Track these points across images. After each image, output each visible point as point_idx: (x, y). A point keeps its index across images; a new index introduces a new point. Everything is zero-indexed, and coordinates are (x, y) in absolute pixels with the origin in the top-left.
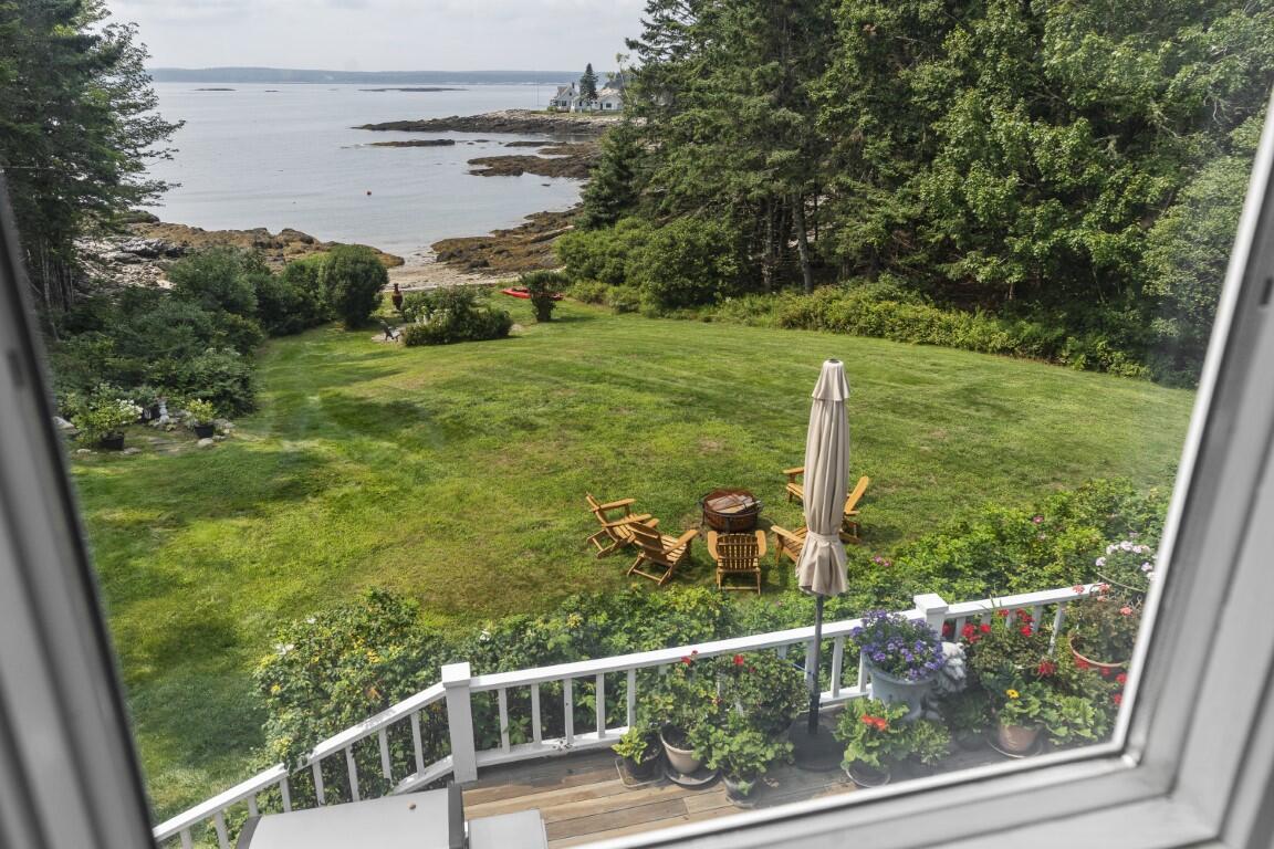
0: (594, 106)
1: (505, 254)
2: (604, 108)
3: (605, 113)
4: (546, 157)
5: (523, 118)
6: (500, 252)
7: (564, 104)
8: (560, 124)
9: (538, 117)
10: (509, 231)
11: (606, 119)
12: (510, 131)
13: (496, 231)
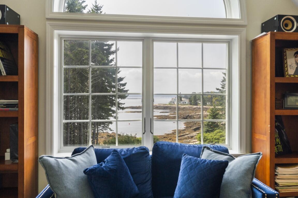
0: (181, 103)
1: (172, 140)
2: (184, 103)
3: (184, 105)
4: (172, 115)
5: (162, 106)
6: (170, 139)
7: (173, 102)
8: (173, 107)
9: (166, 105)
10: (169, 134)
11: (185, 106)
12: (159, 109)
13: (166, 134)
